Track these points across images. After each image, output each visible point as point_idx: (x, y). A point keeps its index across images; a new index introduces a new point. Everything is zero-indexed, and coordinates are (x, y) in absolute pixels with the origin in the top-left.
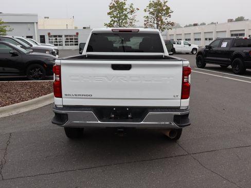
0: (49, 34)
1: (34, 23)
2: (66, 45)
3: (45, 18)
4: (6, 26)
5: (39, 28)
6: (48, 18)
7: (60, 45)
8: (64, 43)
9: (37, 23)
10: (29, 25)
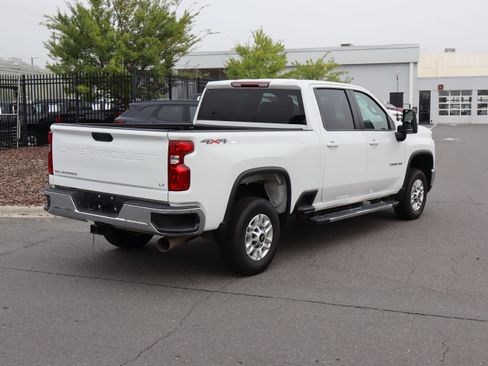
0: (441, 87)
1: (409, 63)
2: (479, 113)
3: (446, 50)
4: (341, 73)
5: (419, 76)
6: (453, 50)
7: (464, 113)
8: (474, 109)
9: (415, 63)
10: (398, 69)
